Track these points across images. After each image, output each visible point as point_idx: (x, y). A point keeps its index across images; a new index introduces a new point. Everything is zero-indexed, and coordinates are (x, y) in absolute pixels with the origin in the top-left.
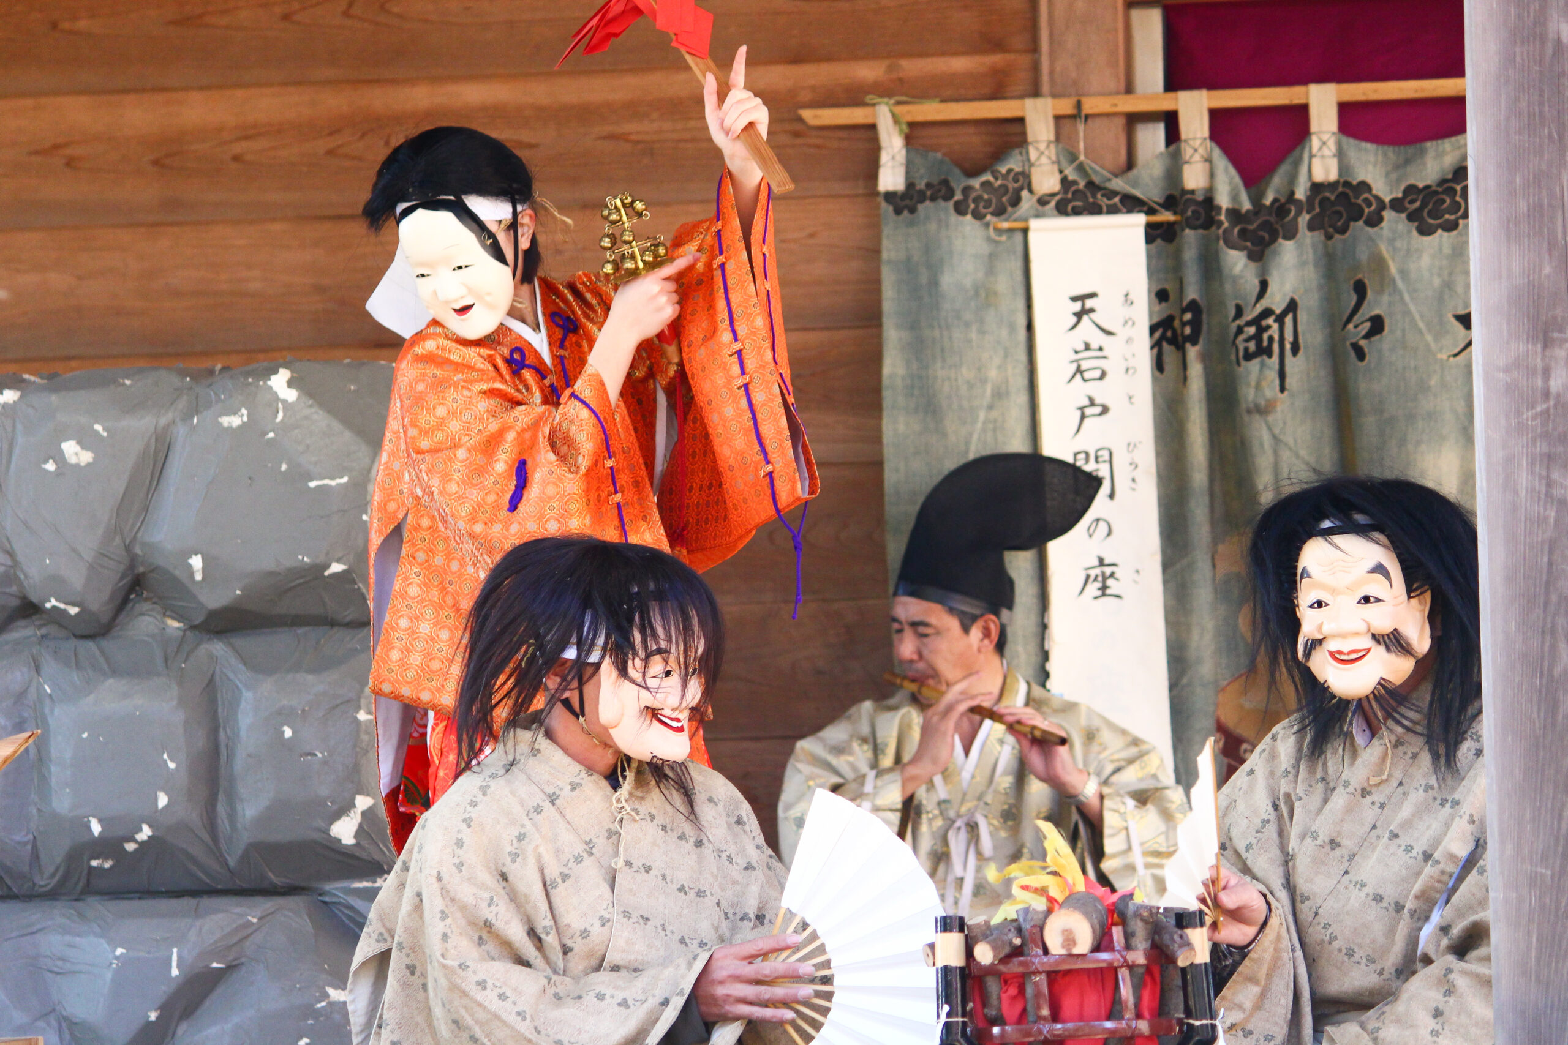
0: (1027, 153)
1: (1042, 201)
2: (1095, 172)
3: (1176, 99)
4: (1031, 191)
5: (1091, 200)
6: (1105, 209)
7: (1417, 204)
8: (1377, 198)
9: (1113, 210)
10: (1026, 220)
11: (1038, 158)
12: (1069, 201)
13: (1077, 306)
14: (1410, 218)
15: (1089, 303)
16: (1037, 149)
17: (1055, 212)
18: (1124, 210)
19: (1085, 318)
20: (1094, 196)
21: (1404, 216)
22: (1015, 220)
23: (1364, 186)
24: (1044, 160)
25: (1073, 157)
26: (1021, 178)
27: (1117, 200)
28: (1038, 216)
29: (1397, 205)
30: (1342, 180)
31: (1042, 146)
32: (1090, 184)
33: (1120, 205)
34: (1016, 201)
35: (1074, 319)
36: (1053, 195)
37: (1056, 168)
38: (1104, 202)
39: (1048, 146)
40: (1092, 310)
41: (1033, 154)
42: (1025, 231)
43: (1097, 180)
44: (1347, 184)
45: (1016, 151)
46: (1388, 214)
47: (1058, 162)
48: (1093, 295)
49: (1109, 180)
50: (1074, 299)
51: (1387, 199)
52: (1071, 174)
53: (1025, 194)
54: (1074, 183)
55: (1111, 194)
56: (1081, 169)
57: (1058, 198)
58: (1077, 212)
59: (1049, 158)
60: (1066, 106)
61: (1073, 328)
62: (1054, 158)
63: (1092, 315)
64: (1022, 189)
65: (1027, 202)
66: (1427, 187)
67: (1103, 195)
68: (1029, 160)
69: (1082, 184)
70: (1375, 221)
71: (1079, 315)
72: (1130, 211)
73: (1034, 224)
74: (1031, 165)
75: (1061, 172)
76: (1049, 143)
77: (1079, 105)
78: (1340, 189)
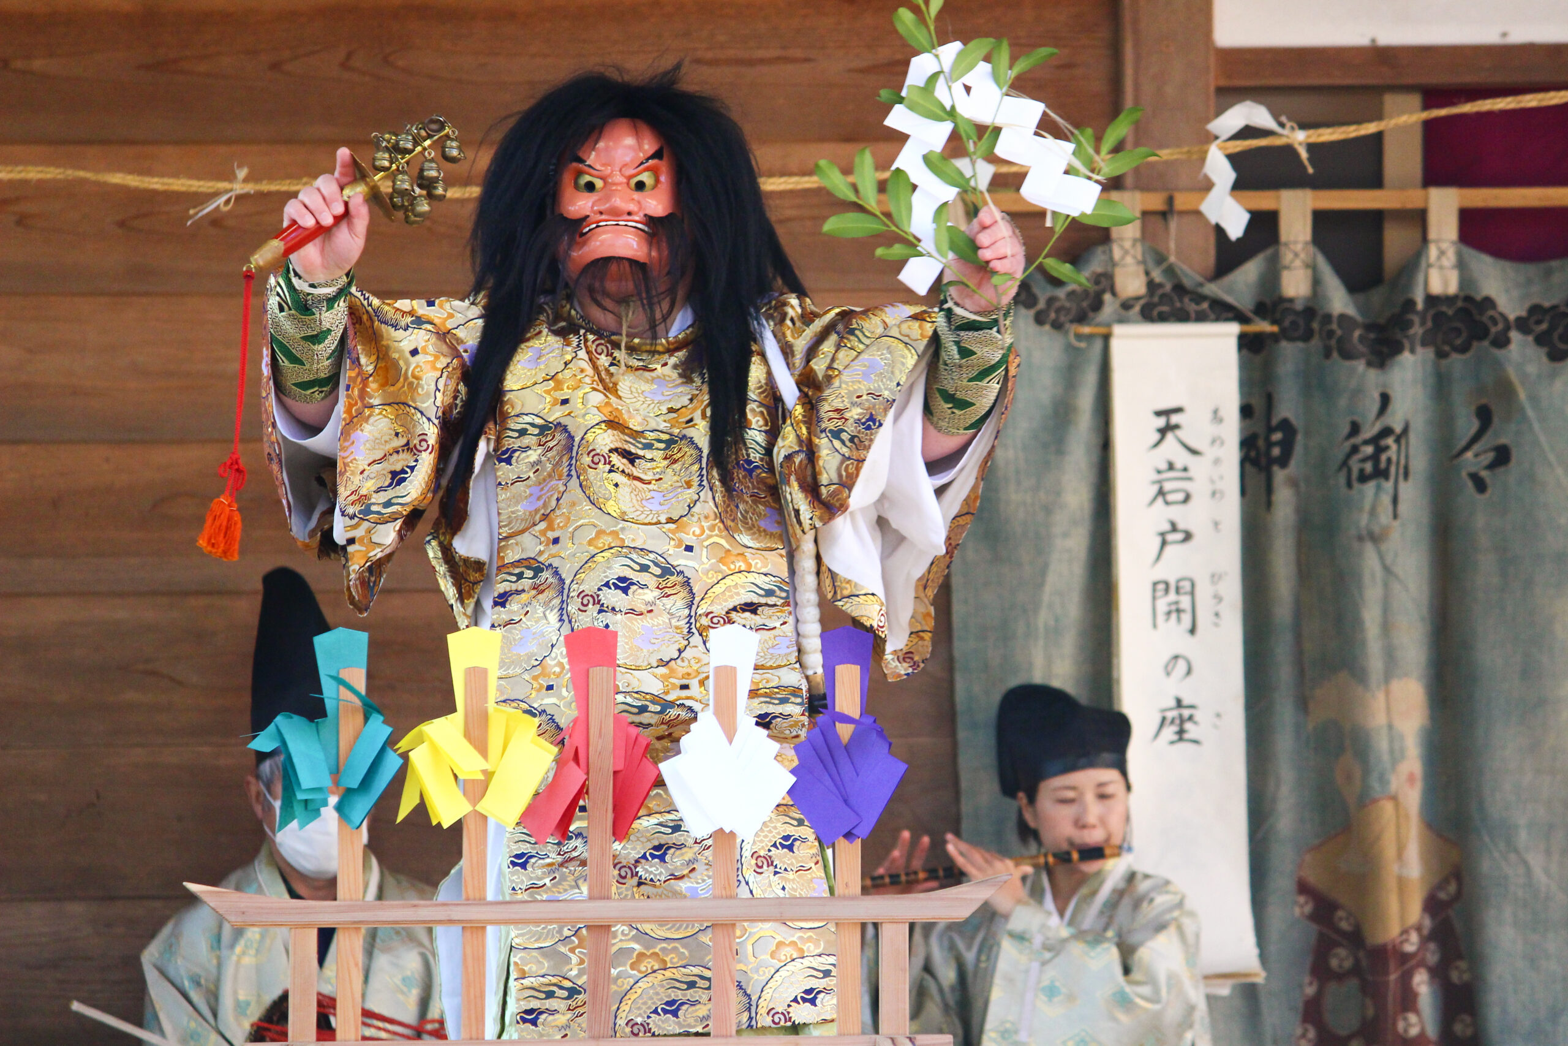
0: (1111, 251)
1: (1126, 306)
2: (1186, 275)
3: (1278, 198)
4: (1114, 294)
5: (1178, 305)
6: (1193, 315)
7: (1544, 326)
8: (1502, 315)
9: (1201, 318)
10: (1109, 325)
11: (1123, 258)
12: (1155, 305)
13: (1161, 422)
14: (1540, 340)
15: (1175, 419)
16: (1122, 247)
17: (1140, 318)
18: (1213, 316)
19: (1170, 436)
20: (1181, 301)
21: (1530, 338)
22: (1098, 325)
23: (1489, 302)
24: (1129, 260)
25: (1161, 259)
26: (1103, 279)
27: (1205, 305)
28: (1122, 321)
29: (1522, 325)
30: (1462, 294)
31: (1128, 244)
32: (1180, 289)
33: (1209, 312)
34: (1097, 305)
35: (1157, 436)
36: (1138, 298)
37: (1141, 269)
38: (1192, 307)
39: (1134, 245)
40: (1177, 427)
41: (1117, 253)
42: (1107, 338)
43: (1187, 283)
44: (1468, 299)
45: (1100, 250)
46: (1514, 335)
47: (1144, 262)
48: (1178, 410)
49: (1201, 285)
50: (1159, 414)
51: (1512, 317)
52: (1157, 276)
53: (1107, 297)
54: (1160, 286)
55: (1199, 298)
56: (1170, 271)
57: (1142, 302)
58: (1163, 318)
59: (1134, 257)
60: (1155, 202)
61: (1157, 444)
62: (1140, 257)
63: (1178, 432)
64: (1103, 291)
65: (1110, 304)
66: (1554, 308)
67: (1191, 300)
68: (1111, 258)
69: (1168, 287)
70: (1502, 342)
71: (1163, 432)
72: (1218, 319)
73: (1118, 330)
74: (1114, 264)
75: (1147, 273)
76: (1135, 241)
77: (1170, 200)
78: (1460, 304)
